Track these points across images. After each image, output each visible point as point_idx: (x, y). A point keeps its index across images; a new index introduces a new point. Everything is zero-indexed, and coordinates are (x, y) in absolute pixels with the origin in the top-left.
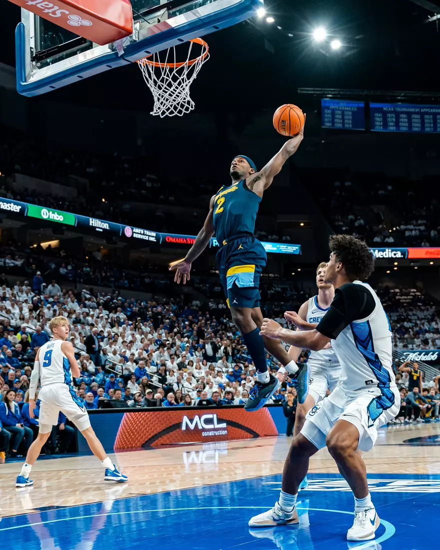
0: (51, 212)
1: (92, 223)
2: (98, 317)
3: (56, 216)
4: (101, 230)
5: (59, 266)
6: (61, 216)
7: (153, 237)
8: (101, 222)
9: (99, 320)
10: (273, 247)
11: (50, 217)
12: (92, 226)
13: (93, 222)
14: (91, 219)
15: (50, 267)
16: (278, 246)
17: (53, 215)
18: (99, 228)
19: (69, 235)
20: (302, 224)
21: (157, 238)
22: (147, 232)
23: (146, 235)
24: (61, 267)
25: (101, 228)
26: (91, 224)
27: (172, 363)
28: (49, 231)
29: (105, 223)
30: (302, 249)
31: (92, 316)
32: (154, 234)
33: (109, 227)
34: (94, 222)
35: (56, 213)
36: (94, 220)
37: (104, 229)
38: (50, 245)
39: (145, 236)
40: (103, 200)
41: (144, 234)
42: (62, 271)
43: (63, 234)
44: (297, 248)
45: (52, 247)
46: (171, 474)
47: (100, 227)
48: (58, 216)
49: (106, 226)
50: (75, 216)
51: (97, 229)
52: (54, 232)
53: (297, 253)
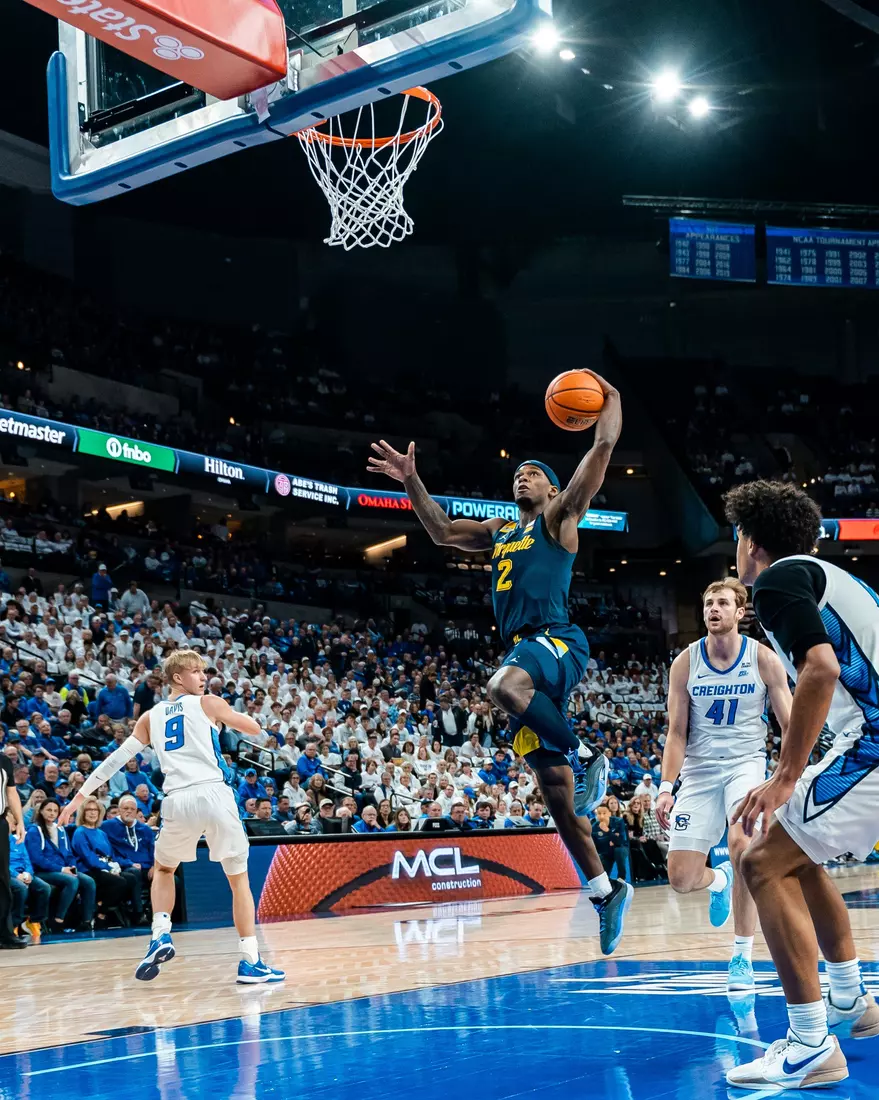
0: (126, 445)
1: (210, 468)
2: (223, 656)
3: (137, 453)
4: (228, 482)
5: (143, 553)
6: (146, 453)
7: (332, 495)
8: (228, 465)
9: (225, 661)
11: (125, 456)
12: (210, 473)
13: (212, 466)
14: (207, 459)
15: (126, 557)
17: (131, 450)
18: (223, 477)
19: (163, 491)
20: (630, 472)
21: (340, 497)
22: (321, 486)
23: (319, 492)
24: (148, 555)
25: (228, 478)
26: (207, 470)
27: (372, 746)
28: (123, 484)
29: (234, 466)
30: (629, 519)
31: (212, 654)
32: (334, 490)
33: (243, 475)
34: (213, 465)
35: (136, 447)
36: (213, 461)
37: (233, 480)
38: (124, 512)
39: (316, 494)
40: (232, 421)
41: (314, 490)
42: (151, 563)
43: (150, 488)
44: (621, 518)
45: (129, 514)
46: (370, 964)
47: (226, 474)
48: (140, 452)
49: (237, 473)
50: (174, 452)
51: (220, 480)
52: (134, 486)
53: (620, 529)
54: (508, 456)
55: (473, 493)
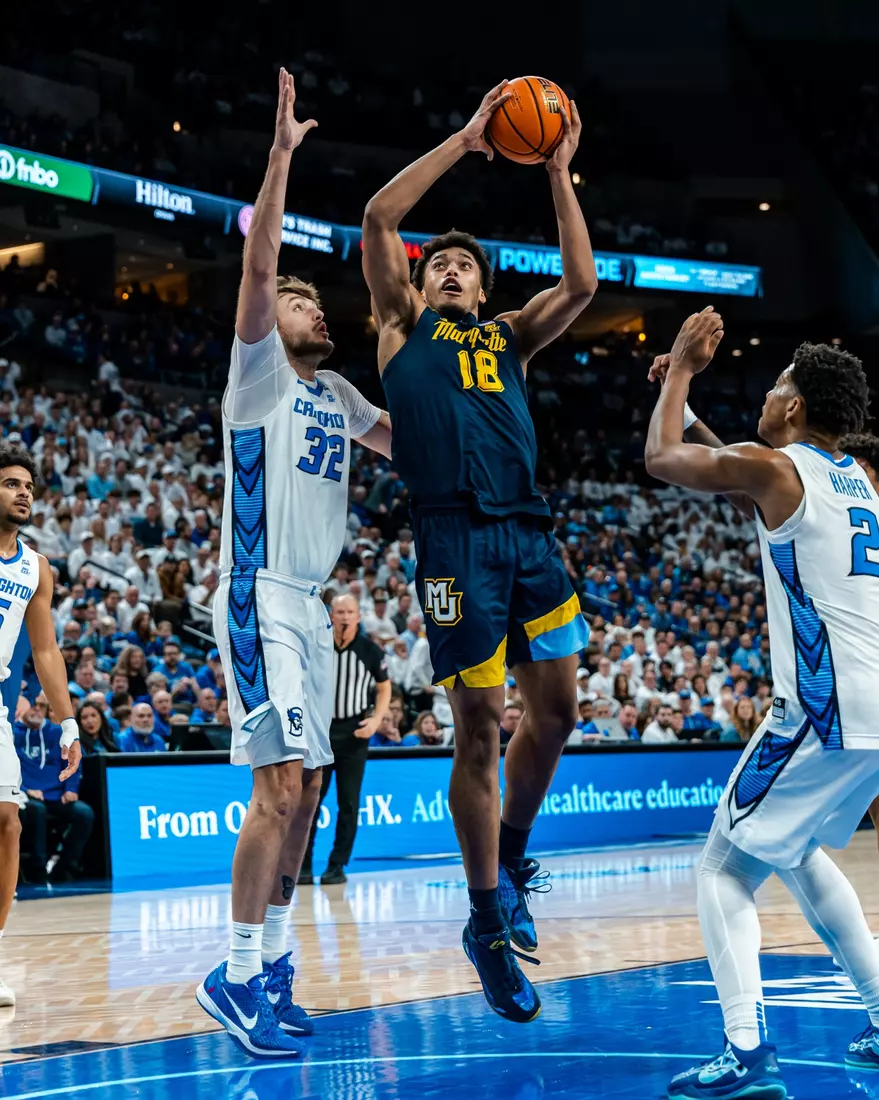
0: (22, 161)
1: (144, 197)
2: (158, 476)
3: (40, 174)
4: (170, 217)
5: (43, 320)
6: (52, 173)
7: (322, 238)
8: (171, 192)
9: (161, 484)
10: (678, 272)
11: (20, 177)
12: (143, 204)
13: (147, 192)
14: (139, 184)
15: (17, 325)
16: (693, 271)
17: (28, 168)
18: (163, 209)
19: (74, 228)
20: (764, 207)
21: (335, 241)
22: (305, 225)
23: (303, 233)
24: (50, 323)
25: (169, 211)
26: (139, 199)
28: (17, 217)
29: (180, 194)
30: (763, 279)
31: (143, 472)
32: (326, 230)
33: (194, 207)
34: (150, 193)
35: (36, 164)
36: (148, 185)
37: (178, 214)
38: (15, 258)
39: (300, 236)
40: (177, 127)
41: (296, 230)
42: (54, 335)
43: (55, 225)
44: (750, 277)
45: (22, 262)
47: (167, 206)
48: (42, 171)
49: (184, 204)
50: (92, 174)
51: (159, 214)
52: (31, 220)
53: (750, 292)
54: (583, 182)
55: (532, 238)
